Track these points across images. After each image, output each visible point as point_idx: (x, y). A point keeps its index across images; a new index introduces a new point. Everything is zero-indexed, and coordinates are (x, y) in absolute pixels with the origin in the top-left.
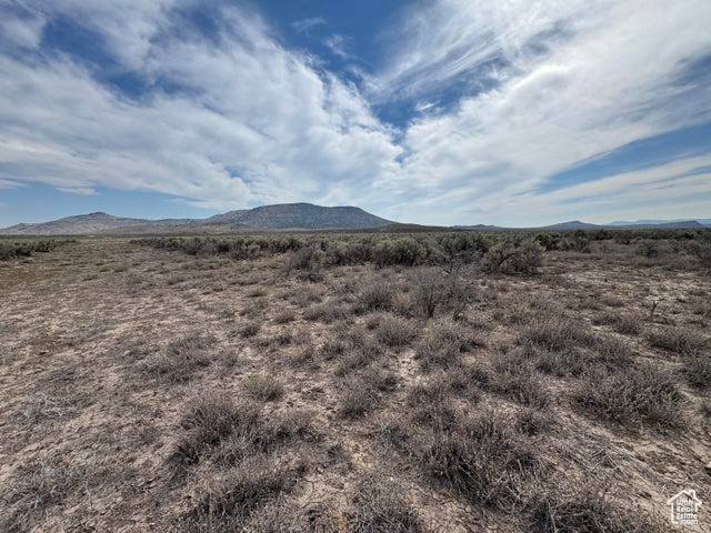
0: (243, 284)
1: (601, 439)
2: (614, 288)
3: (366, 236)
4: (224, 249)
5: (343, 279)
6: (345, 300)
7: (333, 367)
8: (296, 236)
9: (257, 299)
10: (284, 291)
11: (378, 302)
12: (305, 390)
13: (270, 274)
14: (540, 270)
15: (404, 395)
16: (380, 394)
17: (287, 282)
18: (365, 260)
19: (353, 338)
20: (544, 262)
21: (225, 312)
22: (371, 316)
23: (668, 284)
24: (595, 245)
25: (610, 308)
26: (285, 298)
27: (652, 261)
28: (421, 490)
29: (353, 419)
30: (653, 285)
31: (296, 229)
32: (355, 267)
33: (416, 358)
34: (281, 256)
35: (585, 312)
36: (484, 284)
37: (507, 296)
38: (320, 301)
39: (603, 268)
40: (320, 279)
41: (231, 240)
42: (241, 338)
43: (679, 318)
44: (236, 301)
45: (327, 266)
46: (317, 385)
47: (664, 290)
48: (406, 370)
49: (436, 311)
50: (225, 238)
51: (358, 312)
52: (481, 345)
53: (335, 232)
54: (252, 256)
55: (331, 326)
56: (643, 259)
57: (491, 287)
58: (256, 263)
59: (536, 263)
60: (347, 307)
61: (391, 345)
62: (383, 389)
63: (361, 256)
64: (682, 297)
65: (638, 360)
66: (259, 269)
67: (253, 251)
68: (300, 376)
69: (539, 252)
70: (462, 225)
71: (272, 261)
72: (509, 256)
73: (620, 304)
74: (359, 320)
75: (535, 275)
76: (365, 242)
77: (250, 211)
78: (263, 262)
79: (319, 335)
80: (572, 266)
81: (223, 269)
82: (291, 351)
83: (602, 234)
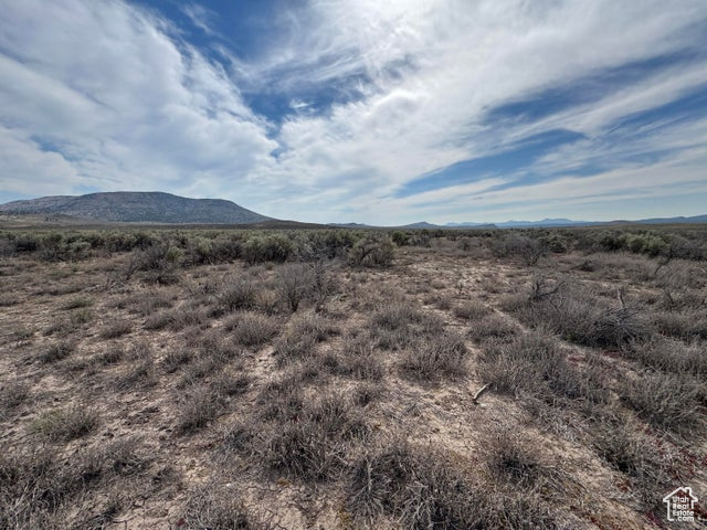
0: (55, 293)
1: (415, 396)
2: (441, 274)
3: (237, 232)
4: (27, 247)
5: (203, 280)
6: (203, 302)
7: (175, 381)
8: (147, 233)
9: (75, 311)
10: (119, 298)
11: (240, 302)
12: (132, 414)
13: (102, 278)
14: (393, 262)
15: (255, 394)
16: (229, 399)
17: (127, 287)
18: (235, 258)
19: (206, 343)
20: (396, 255)
21: (16, 334)
22: (231, 317)
23: (473, 270)
24: (434, 241)
25: (436, 291)
26: (121, 306)
27: (466, 253)
28: (259, 486)
29: (193, 433)
30: (464, 271)
31: (150, 223)
32: (222, 266)
33: (274, 354)
34: (124, 256)
35: (419, 295)
36: (348, 277)
37: (365, 286)
38: (170, 306)
39: (437, 259)
40: (175, 281)
41: (39, 236)
42: (39, 366)
43: (475, 294)
44: (39, 317)
45: (185, 266)
46: (150, 404)
47: (470, 274)
48: (262, 369)
49: (300, 305)
50: (30, 232)
51: (216, 314)
52: (338, 333)
53: (201, 227)
54: (78, 255)
55: (180, 333)
56: (461, 252)
57: (354, 279)
58: (84, 265)
59: (390, 256)
60: (204, 310)
61: (248, 345)
62: (231, 393)
63: (230, 253)
64: (479, 279)
65: (447, 328)
66: (88, 272)
67: (79, 249)
68: (129, 398)
69: (392, 247)
70: (337, 222)
71: (110, 262)
72: (370, 251)
73: (443, 287)
74: (216, 324)
75: (390, 266)
76: (236, 238)
77: (77, 198)
78: (94, 263)
79: (162, 347)
80: (417, 259)
81: (24, 274)
82: (119, 371)
83: (439, 233)
